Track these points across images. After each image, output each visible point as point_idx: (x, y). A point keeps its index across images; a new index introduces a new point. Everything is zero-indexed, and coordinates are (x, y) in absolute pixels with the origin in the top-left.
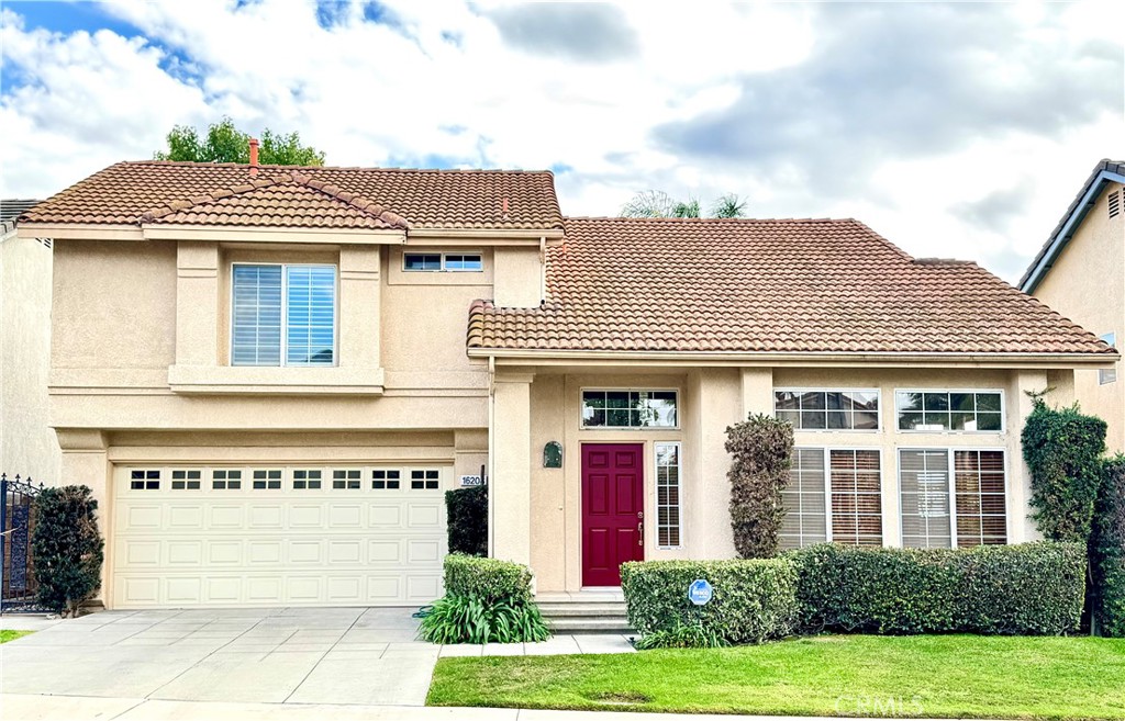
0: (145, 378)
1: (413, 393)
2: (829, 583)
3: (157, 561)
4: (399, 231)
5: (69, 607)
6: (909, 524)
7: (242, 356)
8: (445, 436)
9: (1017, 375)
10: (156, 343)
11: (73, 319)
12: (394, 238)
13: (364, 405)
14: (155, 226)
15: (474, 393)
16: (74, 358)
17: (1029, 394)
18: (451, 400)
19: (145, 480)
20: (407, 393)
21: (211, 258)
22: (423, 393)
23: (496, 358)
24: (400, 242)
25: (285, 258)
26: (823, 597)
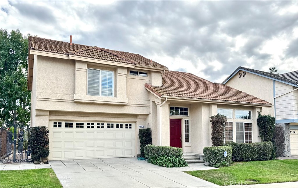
0: (65, 97)
1: (132, 105)
2: (236, 151)
3: (61, 147)
4: (134, 65)
5: (41, 160)
6: (237, 138)
7: (89, 93)
8: (135, 116)
9: (256, 108)
10: (67, 88)
11: (43, 79)
12: (132, 66)
13: (120, 107)
14: (73, 56)
15: (146, 106)
16: (44, 90)
17: (258, 112)
18: (140, 107)
19: (57, 125)
20: (131, 105)
21: (85, 66)
22: (134, 105)
23: (168, 98)
24: (134, 67)
25: (101, 68)
26: (234, 154)
